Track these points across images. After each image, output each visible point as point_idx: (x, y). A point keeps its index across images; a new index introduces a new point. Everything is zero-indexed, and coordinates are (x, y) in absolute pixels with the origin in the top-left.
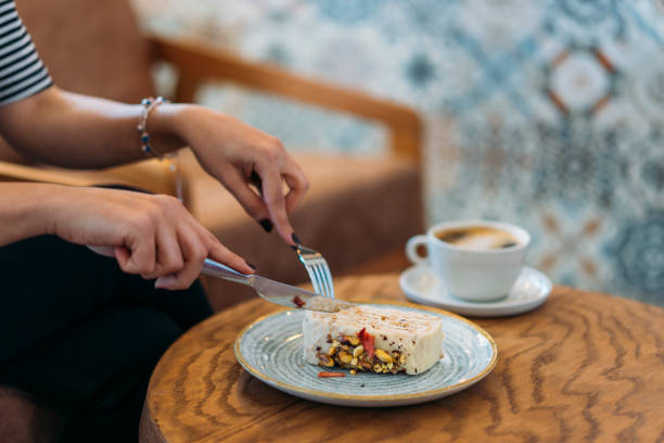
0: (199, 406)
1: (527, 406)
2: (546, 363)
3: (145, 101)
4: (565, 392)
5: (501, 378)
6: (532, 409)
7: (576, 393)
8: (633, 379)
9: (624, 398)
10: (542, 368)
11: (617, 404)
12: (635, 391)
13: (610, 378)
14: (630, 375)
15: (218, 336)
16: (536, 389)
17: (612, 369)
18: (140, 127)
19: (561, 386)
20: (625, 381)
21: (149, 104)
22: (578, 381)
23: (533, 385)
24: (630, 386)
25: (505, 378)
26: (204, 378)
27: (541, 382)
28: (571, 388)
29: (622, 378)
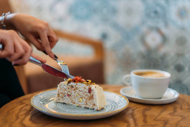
0: (11, 124)
1: (141, 124)
2: (147, 111)
3: (3, 14)
4: (155, 120)
5: (131, 115)
6: (143, 125)
7: (160, 120)
8: (181, 116)
9: (178, 122)
10: (146, 112)
11: (176, 124)
12: (182, 119)
13: (172, 116)
14: (180, 115)
15: (24, 102)
16: (144, 119)
17: (172, 113)
18: (2, 23)
19: (154, 118)
20: (178, 116)
21: (4, 15)
22: (160, 116)
23: (143, 118)
24: (180, 118)
25: (132, 116)
26: (16, 115)
27: (146, 116)
28: (158, 119)
29: (177, 116)
